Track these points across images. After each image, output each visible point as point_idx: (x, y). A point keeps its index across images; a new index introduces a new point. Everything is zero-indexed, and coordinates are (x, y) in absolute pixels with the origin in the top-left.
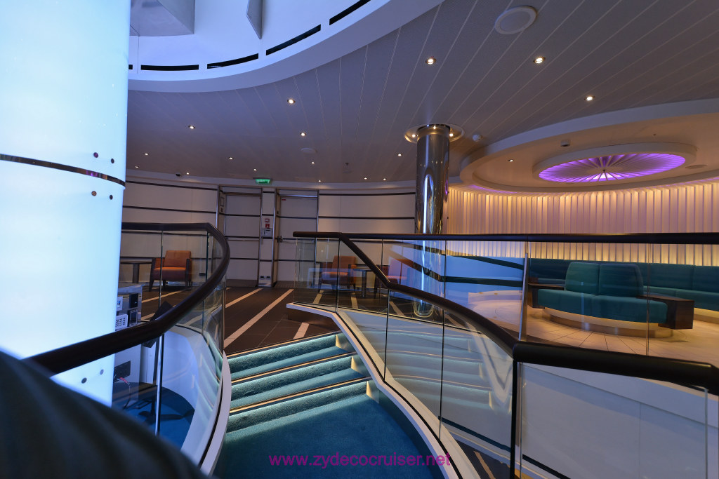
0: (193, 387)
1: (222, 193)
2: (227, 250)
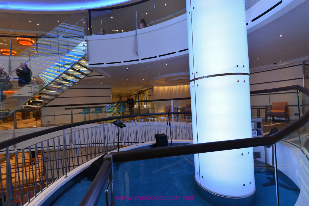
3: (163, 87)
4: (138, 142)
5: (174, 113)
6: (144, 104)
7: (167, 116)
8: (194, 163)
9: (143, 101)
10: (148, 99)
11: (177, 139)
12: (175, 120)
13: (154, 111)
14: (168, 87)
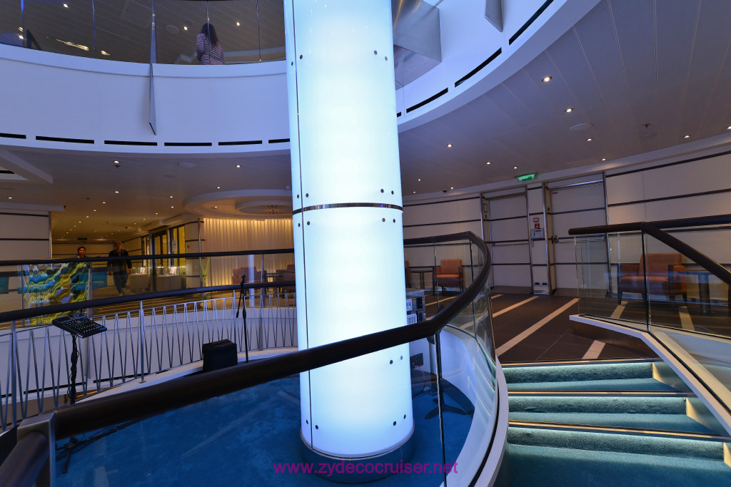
0: (469, 387)
1: (485, 200)
2: (488, 256)
3: (228, 221)
4: (146, 371)
5: (256, 286)
6: (172, 265)
7: (238, 293)
8: (299, 399)
9: (167, 257)
10: (182, 251)
11: (262, 350)
12: (256, 304)
13: (201, 283)
14: (242, 221)
